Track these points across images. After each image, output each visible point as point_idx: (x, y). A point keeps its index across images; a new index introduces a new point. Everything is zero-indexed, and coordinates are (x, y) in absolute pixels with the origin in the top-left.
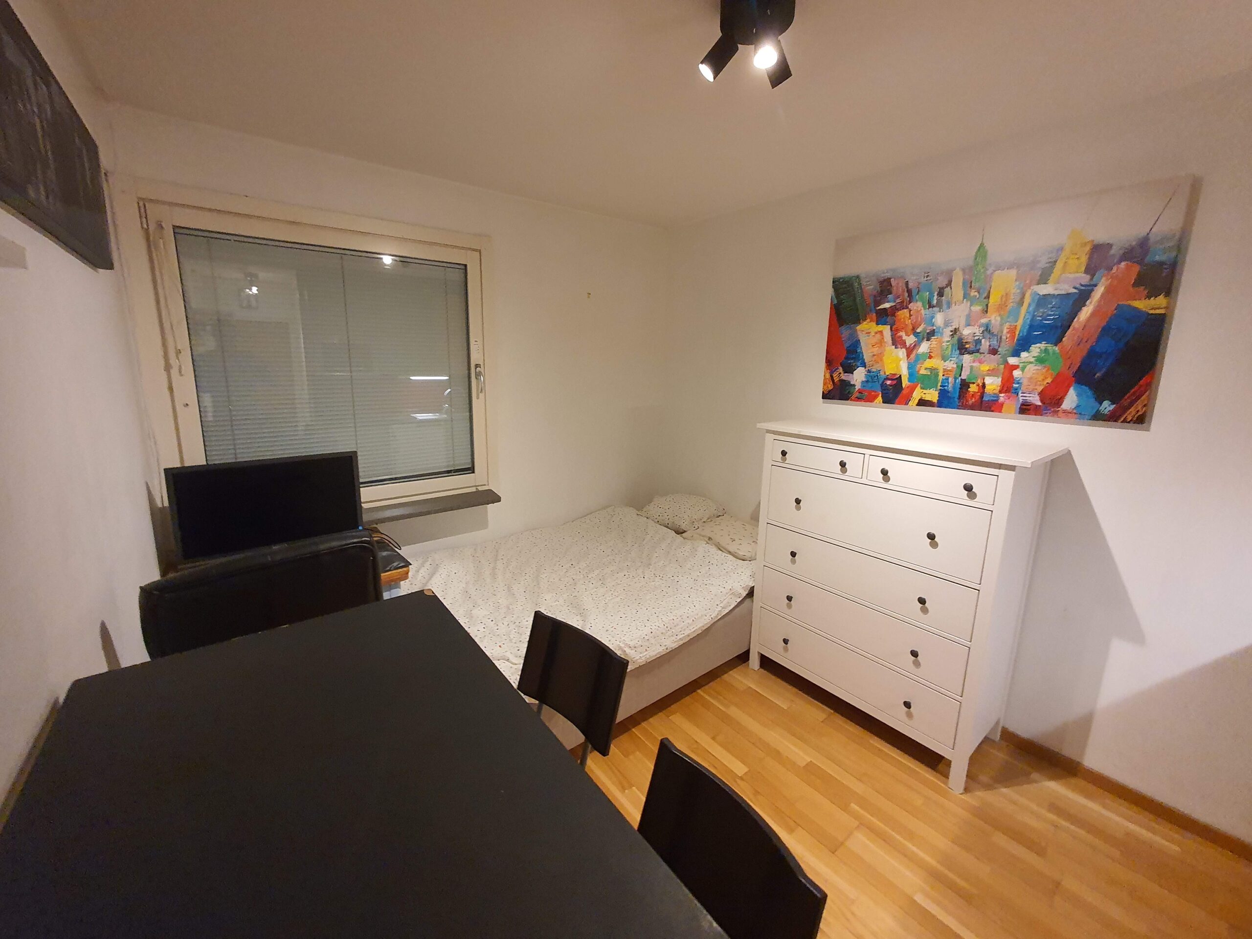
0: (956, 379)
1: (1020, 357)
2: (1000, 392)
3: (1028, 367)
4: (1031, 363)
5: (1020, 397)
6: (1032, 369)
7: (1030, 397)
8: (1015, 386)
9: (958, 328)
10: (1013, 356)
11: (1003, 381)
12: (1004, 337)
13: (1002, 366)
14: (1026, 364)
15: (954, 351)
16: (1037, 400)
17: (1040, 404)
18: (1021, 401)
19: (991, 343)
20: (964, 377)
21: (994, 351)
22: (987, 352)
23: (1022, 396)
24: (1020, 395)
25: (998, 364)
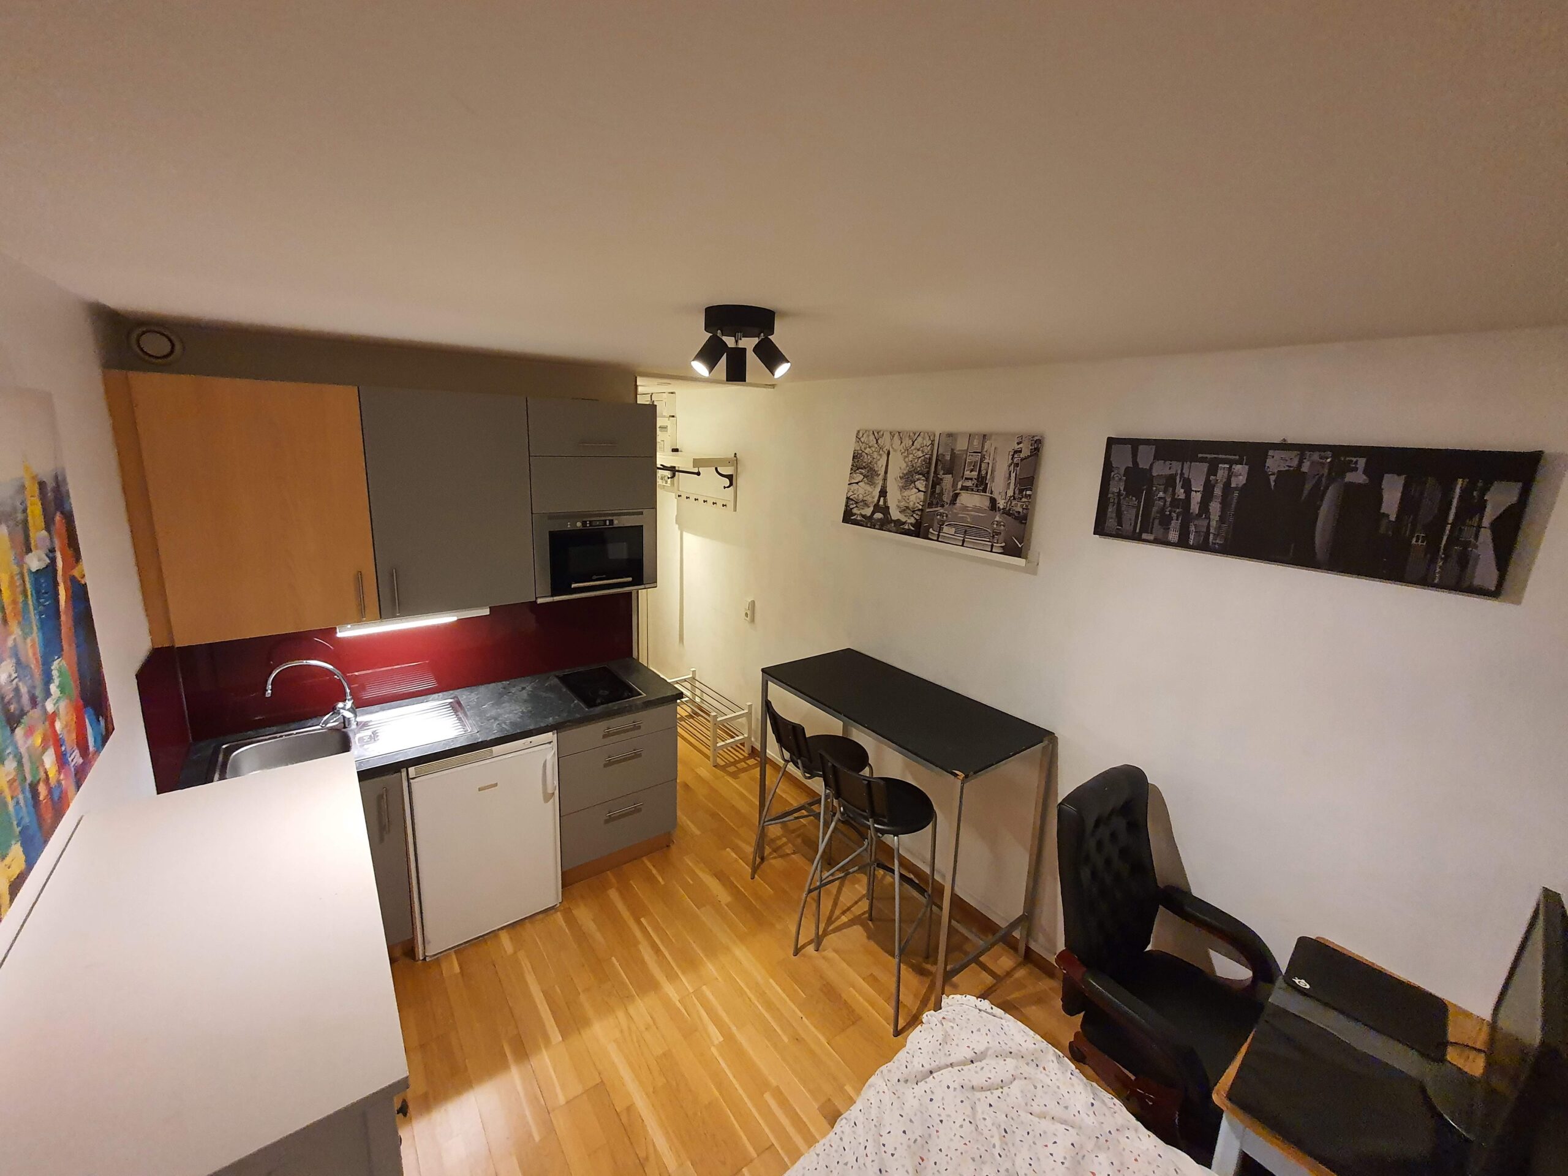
19: (26, 683)
21: (33, 702)
22: (29, 708)
25: (42, 723)
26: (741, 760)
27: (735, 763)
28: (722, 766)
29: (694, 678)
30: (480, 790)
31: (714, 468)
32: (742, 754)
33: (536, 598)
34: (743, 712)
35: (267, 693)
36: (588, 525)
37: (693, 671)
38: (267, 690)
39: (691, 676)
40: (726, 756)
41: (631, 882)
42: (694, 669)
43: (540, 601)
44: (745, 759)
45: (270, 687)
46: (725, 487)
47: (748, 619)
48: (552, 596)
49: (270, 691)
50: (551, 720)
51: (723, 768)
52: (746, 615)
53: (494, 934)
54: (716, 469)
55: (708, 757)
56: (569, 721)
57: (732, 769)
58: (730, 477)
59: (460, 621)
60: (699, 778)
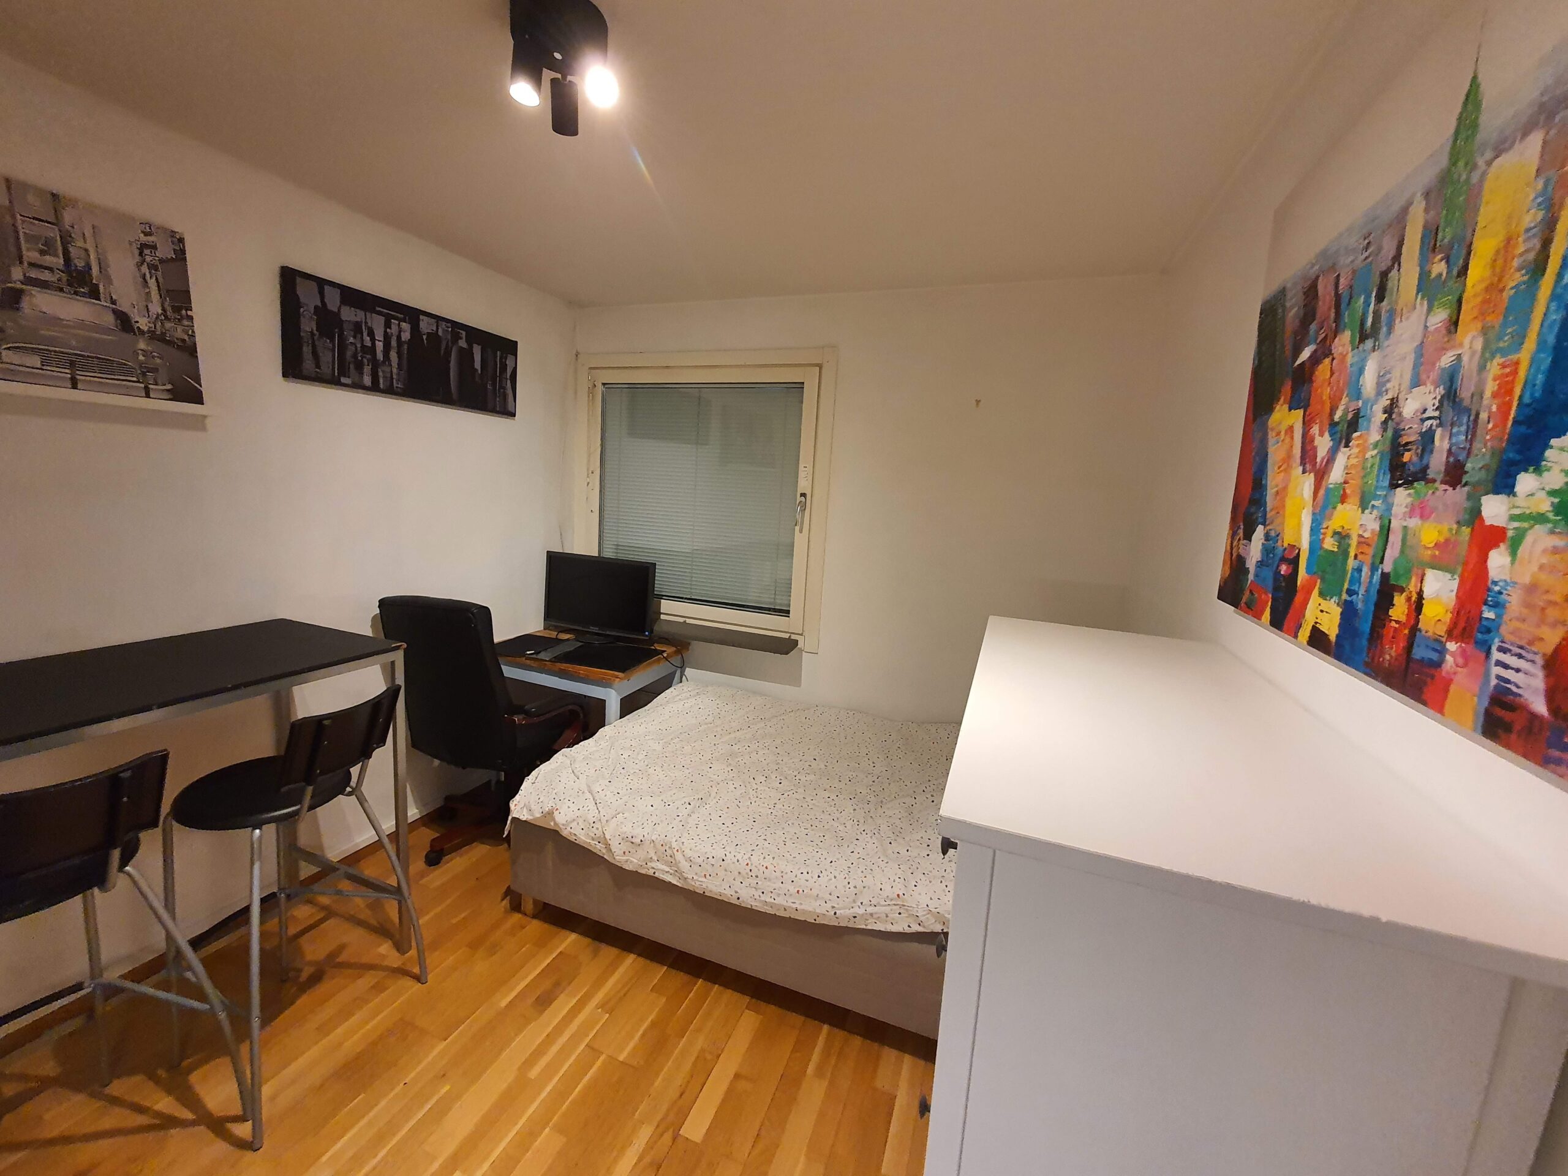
0: (1373, 569)
1: (1515, 495)
2: (1451, 635)
3: (1529, 539)
4: (1540, 518)
5: (1493, 662)
6: (1539, 548)
7: (1518, 670)
8: (1489, 614)
9: (1397, 398)
10: (1496, 491)
11: (1460, 594)
12: (1484, 416)
13: (1466, 531)
14: (1526, 525)
15: (1381, 475)
16: (1535, 691)
17: (1540, 707)
18: (1494, 682)
19: (1454, 440)
20: (1387, 567)
21: (1455, 475)
22: (1440, 477)
23: (1499, 663)
24: (1496, 655)
25: (1458, 523)
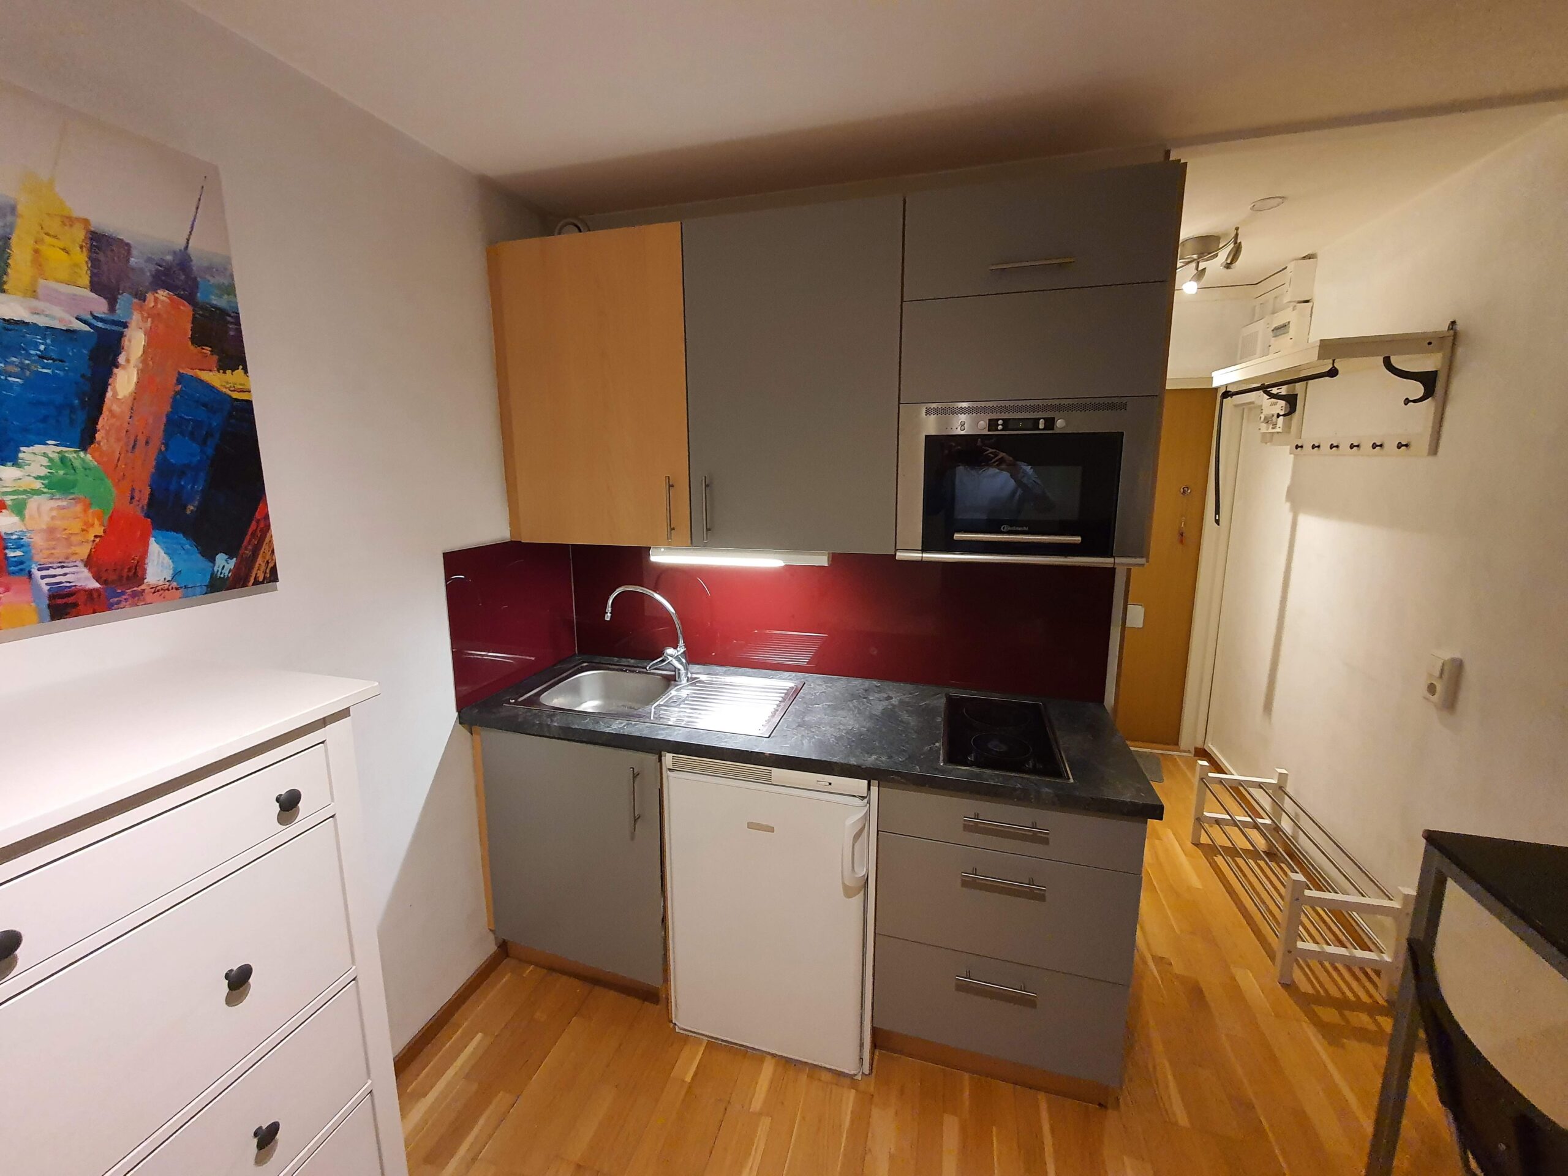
3: (32, 504)
4: (35, 491)
5: (38, 579)
6: (45, 509)
7: (66, 574)
8: (14, 554)
14: (22, 496)
16: (87, 580)
17: (95, 585)
18: (45, 588)
23: (43, 577)
24: (38, 574)
26: (1358, 1006)
27: (1342, 1004)
28: (1305, 994)
29: (1281, 788)
30: (751, 825)
31: (1381, 359)
32: (1368, 992)
33: (896, 550)
34: (1385, 903)
35: (606, 616)
36: (1000, 427)
37: (1280, 774)
38: (607, 613)
39: (1274, 781)
40: (1323, 976)
41: (994, 1129)
42: (1284, 771)
43: (900, 555)
44: (1373, 1009)
45: (610, 609)
46: (1407, 401)
47: (1435, 698)
48: (923, 550)
49: (609, 615)
50: (870, 760)
51: (1308, 1002)
52: (1432, 689)
53: (755, 1056)
54: (1387, 363)
55: (1272, 956)
56: (898, 773)
57: (1329, 1015)
58: (1428, 380)
59: (788, 568)
60: (1235, 991)
